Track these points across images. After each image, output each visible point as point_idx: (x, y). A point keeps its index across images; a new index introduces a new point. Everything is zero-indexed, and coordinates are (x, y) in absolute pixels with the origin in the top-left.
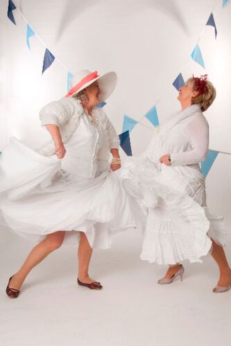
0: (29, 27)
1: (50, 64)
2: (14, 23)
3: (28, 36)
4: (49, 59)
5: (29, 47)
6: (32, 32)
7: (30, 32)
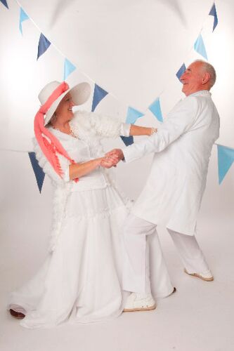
0: (22, 11)
1: (45, 49)
2: (7, 7)
3: (22, 20)
4: (43, 45)
5: (21, 31)
6: (26, 16)
7: (24, 16)
